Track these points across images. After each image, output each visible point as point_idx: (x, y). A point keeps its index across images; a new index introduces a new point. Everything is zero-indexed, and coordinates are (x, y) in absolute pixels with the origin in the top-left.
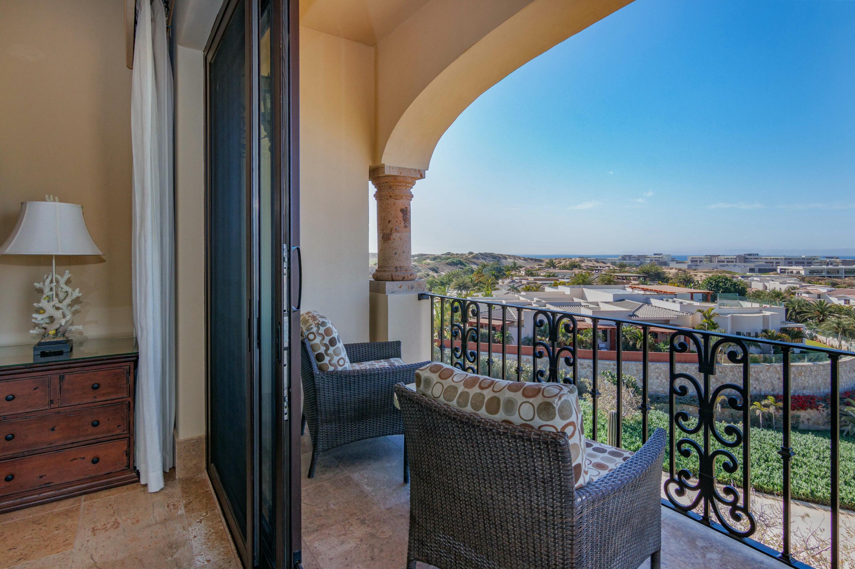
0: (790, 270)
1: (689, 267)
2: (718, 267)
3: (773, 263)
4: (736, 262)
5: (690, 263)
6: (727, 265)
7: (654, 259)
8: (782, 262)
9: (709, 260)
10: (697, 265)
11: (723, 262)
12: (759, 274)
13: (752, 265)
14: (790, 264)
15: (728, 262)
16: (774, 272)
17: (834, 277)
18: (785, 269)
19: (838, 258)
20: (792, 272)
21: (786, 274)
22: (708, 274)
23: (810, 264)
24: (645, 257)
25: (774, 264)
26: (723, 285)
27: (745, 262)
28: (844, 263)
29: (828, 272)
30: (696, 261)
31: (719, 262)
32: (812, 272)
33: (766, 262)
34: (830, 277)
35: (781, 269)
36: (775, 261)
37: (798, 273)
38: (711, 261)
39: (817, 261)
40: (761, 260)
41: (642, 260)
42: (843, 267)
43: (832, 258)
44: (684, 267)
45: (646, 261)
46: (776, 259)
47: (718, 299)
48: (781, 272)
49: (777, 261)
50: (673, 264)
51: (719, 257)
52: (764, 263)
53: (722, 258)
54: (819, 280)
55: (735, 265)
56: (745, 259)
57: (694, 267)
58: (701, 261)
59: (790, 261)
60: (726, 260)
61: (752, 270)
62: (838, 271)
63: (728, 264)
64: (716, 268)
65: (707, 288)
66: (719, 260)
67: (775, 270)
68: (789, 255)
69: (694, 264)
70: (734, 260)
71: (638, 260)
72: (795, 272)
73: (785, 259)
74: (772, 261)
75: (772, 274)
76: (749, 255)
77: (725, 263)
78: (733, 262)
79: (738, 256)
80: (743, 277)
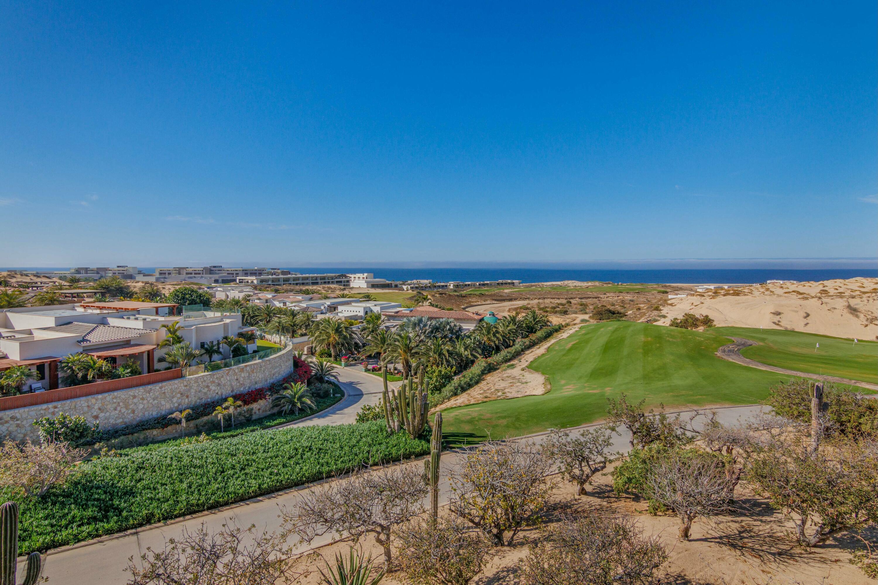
0: (246, 280)
1: (157, 280)
2: (187, 279)
3: (233, 274)
4: (203, 274)
5: (158, 276)
6: (195, 277)
7: (117, 272)
8: (240, 273)
9: (177, 272)
10: (165, 278)
11: (191, 274)
12: (222, 285)
13: (216, 277)
14: (246, 274)
15: (195, 274)
16: (234, 282)
17: (277, 285)
18: (243, 280)
19: (279, 269)
20: (248, 282)
21: (244, 284)
22: (176, 286)
23: (260, 274)
24: (105, 270)
25: (235, 275)
26: (189, 297)
27: (210, 274)
28: (283, 273)
29: (273, 281)
30: (165, 274)
31: (187, 274)
32: (262, 281)
33: (228, 274)
34: (274, 285)
35: (240, 280)
36: (235, 272)
37: (252, 282)
38: (179, 273)
39: (265, 272)
40: (224, 272)
41: (103, 273)
42: (282, 276)
43: (275, 269)
44: (152, 279)
45: (107, 275)
46: (236, 270)
47: (184, 311)
48: (240, 282)
49: (237, 272)
50: (139, 278)
51: (187, 269)
52: (226, 274)
53: (190, 270)
54: (266, 287)
55: (202, 277)
56: (210, 271)
57: (163, 280)
58: (169, 274)
59: (246, 273)
60: (193, 272)
61: (216, 281)
62: (279, 280)
63: (195, 275)
64: (185, 280)
65: (174, 301)
66: (187, 272)
67: (235, 280)
68: (245, 267)
69: (163, 276)
70: (201, 272)
71: (98, 273)
72: (250, 282)
73: (243, 270)
74: (232, 272)
75: (232, 284)
76: (214, 267)
77: (193, 275)
78: (200, 274)
79: (205, 268)
80: (208, 288)
